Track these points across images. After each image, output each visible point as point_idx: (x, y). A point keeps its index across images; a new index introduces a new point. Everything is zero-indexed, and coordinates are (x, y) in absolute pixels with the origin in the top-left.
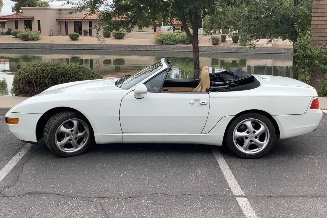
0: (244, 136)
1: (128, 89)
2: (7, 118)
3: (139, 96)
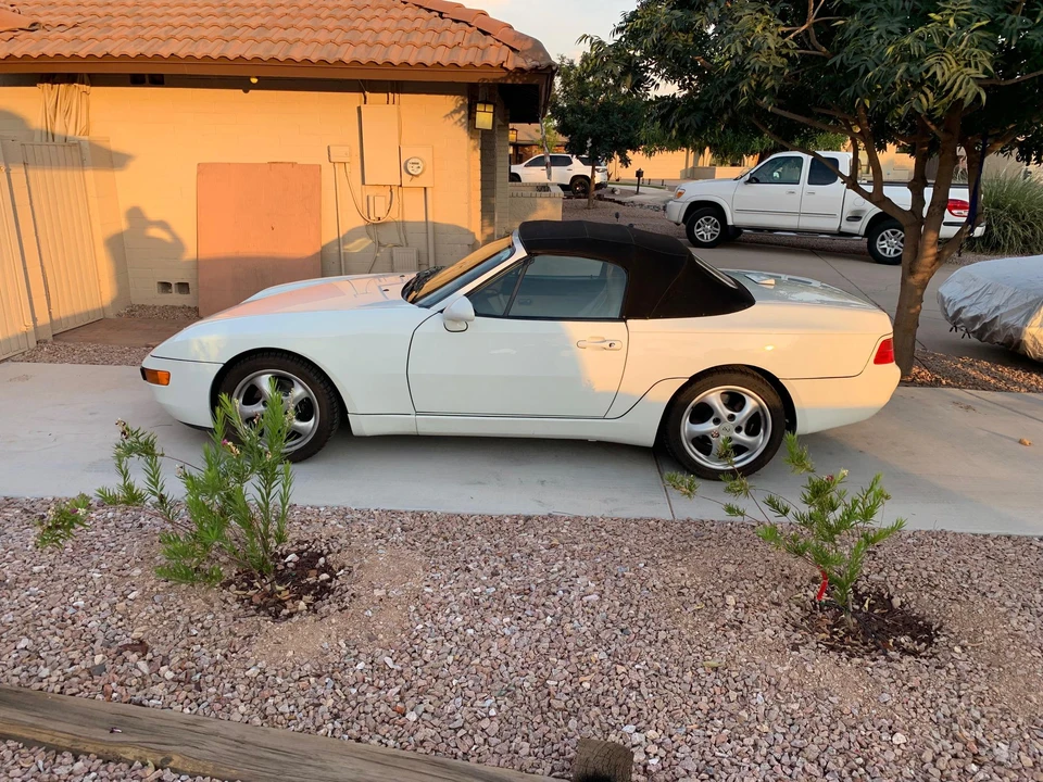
0: (710, 432)
1: (428, 307)
2: (143, 371)
3: (454, 325)
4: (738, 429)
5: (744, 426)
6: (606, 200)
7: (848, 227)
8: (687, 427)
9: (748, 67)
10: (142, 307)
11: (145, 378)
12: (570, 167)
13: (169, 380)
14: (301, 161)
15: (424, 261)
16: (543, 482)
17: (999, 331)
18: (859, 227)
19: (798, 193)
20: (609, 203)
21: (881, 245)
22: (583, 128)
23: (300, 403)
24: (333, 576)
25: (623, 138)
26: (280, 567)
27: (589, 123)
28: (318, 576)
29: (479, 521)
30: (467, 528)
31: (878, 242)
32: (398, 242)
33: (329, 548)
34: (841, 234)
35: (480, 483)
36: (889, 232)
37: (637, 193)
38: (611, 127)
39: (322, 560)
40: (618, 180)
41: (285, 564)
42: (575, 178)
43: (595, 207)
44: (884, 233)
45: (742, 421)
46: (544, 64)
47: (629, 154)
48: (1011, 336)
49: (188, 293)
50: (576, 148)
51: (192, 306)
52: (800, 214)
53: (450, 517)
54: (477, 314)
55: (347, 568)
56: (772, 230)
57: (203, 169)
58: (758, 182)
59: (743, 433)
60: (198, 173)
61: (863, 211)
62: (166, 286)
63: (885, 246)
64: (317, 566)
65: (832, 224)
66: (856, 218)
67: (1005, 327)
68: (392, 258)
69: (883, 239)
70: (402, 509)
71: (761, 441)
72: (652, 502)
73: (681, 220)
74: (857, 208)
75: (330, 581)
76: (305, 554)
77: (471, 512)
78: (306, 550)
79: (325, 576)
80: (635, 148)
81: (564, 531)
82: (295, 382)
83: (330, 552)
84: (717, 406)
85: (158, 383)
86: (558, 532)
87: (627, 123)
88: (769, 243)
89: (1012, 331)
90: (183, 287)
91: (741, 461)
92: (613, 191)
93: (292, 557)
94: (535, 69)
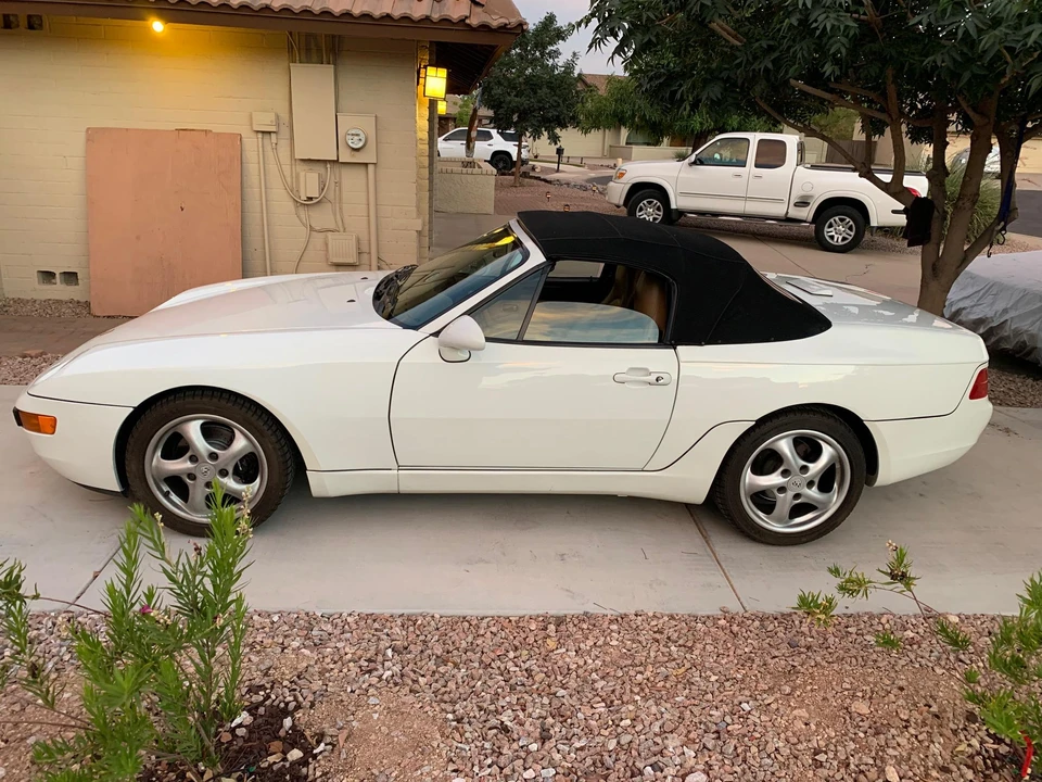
1: (416, 328)
2: (17, 413)
3: (455, 354)
4: (810, 484)
5: (817, 481)
6: (531, 177)
7: (795, 213)
8: (750, 479)
9: (814, 25)
10: (19, 301)
11: (20, 424)
12: (490, 142)
13: (55, 427)
14: (217, 129)
15: (365, 248)
16: (562, 557)
17: (1008, 337)
18: (807, 213)
19: (745, 176)
20: (535, 181)
21: (828, 232)
22: (510, 103)
23: (241, 460)
24: (309, 754)
25: (552, 113)
26: (226, 737)
27: (516, 96)
28: (285, 753)
29: (494, 629)
30: (479, 642)
31: (826, 229)
32: (332, 226)
33: (296, 699)
34: (788, 220)
35: (481, 560)
36: (837, 218)
37: (558, 171)
38: (539, 102)
39: (288, 722)
40: (536, 157)
41: (233, 731)
42: (496, 154)
43: (522, 185)
44: (832, 220)
45: (815, 475)
46: (513, 21)
47: (558, 131)
48: (1024, 342)
49: (77, 284)
50: (501, 123)
51: (83, 300)
52: (746, 199)
53: (455, 622)
54: (488, 339)
55: (328, 740)
56: (716, 214)
57: (93, 135)
58: (702, 163)
59: (815, 488)
60: (88, 140)
61: (811, 197)
62: (48, 276)
63: (833, 233)
64: (282, 733)
65: (779, 210)
66: (803, 203)
67: (1017, 333)
68: (327, 245)
69: (831, 226)
70: (387, 612)
71: (836, 499)
72: (710, 585)
73: (622, 203)
74: (803, 193)
75: (304, 762)
76: (261, 710)
77: (481, 613)
78: (262, 703)
79: (296, 754)
80: (563, 126)
81: (614, 643)
82: (236, 431)
83: (299, 707)
84: (789, 454)
85: (39, 431)
86: (606, 644)
87: (556, 98)
88: (709, 228)
89: (1025, 338)
90: (71, 277)
91: (806, 522)
92: (533, 168)
93: (244, 717)
94: (503, 29)
